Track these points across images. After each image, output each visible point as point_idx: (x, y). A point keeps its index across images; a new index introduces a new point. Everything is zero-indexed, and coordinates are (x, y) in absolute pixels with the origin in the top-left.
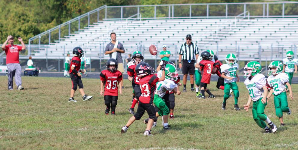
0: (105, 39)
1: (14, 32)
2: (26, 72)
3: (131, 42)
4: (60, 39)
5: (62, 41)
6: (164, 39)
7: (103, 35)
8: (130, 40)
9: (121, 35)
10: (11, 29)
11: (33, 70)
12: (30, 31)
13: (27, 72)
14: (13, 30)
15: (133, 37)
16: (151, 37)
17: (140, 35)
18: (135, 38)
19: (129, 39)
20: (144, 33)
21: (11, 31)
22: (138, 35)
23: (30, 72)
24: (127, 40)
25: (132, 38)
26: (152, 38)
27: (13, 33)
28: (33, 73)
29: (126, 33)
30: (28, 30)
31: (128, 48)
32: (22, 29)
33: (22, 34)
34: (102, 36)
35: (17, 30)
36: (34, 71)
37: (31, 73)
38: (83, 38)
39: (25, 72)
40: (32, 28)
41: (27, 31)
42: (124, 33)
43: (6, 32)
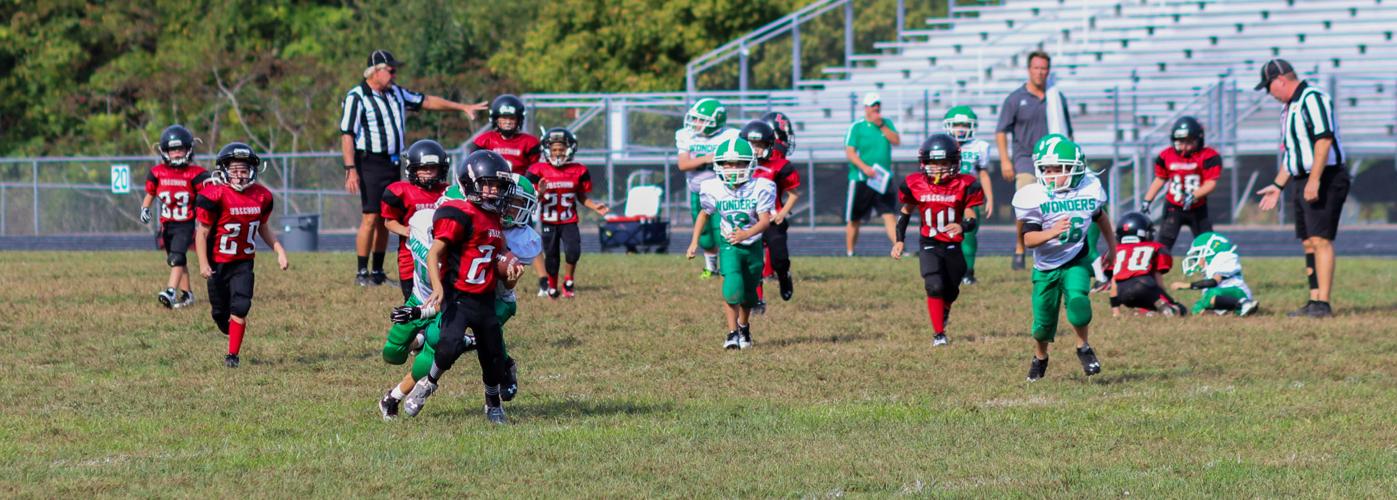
0: (1073, 54)
1: (653, 28)
2: (608, 234)
3: (1199, 64)
4: (850, 57)
5: (860, 69)
6: (1363, 48)
7: (1066, 33)
8: (1196, 57)
9: (1158, 33)
10: (638, 14)
11: (642, 221)
12: (737, 23)
13: (615, 233)
14: (648, 17)
15: (1214, 40)
16: (1302, 37)
17: (1247, 31)
18: (1221, 44)
19: (1189, 53)
20: (1272, 18)
21: (641, 23)
22: (1240, 27)
23: (626, 232)
24: (1181, 57)
25: (1207, 44)
26: (1309, 41)
27: (646, 33)
28: (640, 235)
29: (1184, 21)
30: (729, 17)
31: (1179, 96)
32: (697, 12)
33: (699, 36)
34: (1060, 37)
35: (668, 20)
36: (646, 225)
37: (632, 235)
38: (965, 51)
39: (602, 231)
40: (747, 9)
41: (723, 22)
42: (1169, 21)
43: (615, 30)
